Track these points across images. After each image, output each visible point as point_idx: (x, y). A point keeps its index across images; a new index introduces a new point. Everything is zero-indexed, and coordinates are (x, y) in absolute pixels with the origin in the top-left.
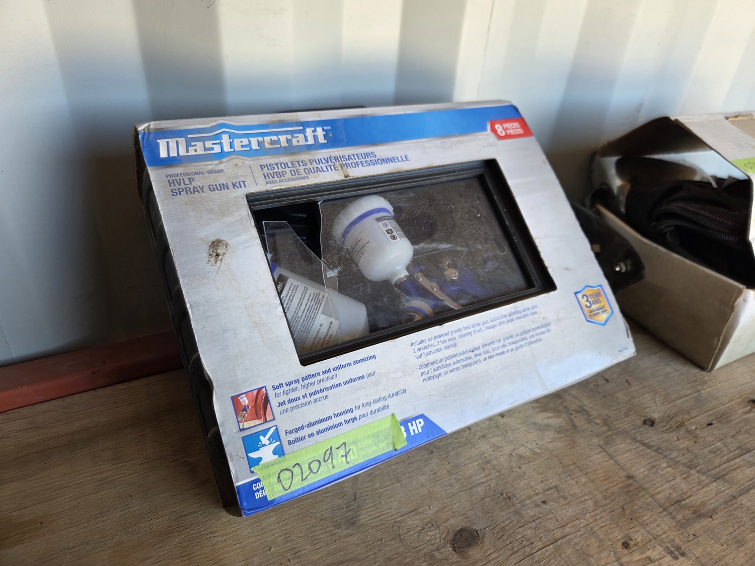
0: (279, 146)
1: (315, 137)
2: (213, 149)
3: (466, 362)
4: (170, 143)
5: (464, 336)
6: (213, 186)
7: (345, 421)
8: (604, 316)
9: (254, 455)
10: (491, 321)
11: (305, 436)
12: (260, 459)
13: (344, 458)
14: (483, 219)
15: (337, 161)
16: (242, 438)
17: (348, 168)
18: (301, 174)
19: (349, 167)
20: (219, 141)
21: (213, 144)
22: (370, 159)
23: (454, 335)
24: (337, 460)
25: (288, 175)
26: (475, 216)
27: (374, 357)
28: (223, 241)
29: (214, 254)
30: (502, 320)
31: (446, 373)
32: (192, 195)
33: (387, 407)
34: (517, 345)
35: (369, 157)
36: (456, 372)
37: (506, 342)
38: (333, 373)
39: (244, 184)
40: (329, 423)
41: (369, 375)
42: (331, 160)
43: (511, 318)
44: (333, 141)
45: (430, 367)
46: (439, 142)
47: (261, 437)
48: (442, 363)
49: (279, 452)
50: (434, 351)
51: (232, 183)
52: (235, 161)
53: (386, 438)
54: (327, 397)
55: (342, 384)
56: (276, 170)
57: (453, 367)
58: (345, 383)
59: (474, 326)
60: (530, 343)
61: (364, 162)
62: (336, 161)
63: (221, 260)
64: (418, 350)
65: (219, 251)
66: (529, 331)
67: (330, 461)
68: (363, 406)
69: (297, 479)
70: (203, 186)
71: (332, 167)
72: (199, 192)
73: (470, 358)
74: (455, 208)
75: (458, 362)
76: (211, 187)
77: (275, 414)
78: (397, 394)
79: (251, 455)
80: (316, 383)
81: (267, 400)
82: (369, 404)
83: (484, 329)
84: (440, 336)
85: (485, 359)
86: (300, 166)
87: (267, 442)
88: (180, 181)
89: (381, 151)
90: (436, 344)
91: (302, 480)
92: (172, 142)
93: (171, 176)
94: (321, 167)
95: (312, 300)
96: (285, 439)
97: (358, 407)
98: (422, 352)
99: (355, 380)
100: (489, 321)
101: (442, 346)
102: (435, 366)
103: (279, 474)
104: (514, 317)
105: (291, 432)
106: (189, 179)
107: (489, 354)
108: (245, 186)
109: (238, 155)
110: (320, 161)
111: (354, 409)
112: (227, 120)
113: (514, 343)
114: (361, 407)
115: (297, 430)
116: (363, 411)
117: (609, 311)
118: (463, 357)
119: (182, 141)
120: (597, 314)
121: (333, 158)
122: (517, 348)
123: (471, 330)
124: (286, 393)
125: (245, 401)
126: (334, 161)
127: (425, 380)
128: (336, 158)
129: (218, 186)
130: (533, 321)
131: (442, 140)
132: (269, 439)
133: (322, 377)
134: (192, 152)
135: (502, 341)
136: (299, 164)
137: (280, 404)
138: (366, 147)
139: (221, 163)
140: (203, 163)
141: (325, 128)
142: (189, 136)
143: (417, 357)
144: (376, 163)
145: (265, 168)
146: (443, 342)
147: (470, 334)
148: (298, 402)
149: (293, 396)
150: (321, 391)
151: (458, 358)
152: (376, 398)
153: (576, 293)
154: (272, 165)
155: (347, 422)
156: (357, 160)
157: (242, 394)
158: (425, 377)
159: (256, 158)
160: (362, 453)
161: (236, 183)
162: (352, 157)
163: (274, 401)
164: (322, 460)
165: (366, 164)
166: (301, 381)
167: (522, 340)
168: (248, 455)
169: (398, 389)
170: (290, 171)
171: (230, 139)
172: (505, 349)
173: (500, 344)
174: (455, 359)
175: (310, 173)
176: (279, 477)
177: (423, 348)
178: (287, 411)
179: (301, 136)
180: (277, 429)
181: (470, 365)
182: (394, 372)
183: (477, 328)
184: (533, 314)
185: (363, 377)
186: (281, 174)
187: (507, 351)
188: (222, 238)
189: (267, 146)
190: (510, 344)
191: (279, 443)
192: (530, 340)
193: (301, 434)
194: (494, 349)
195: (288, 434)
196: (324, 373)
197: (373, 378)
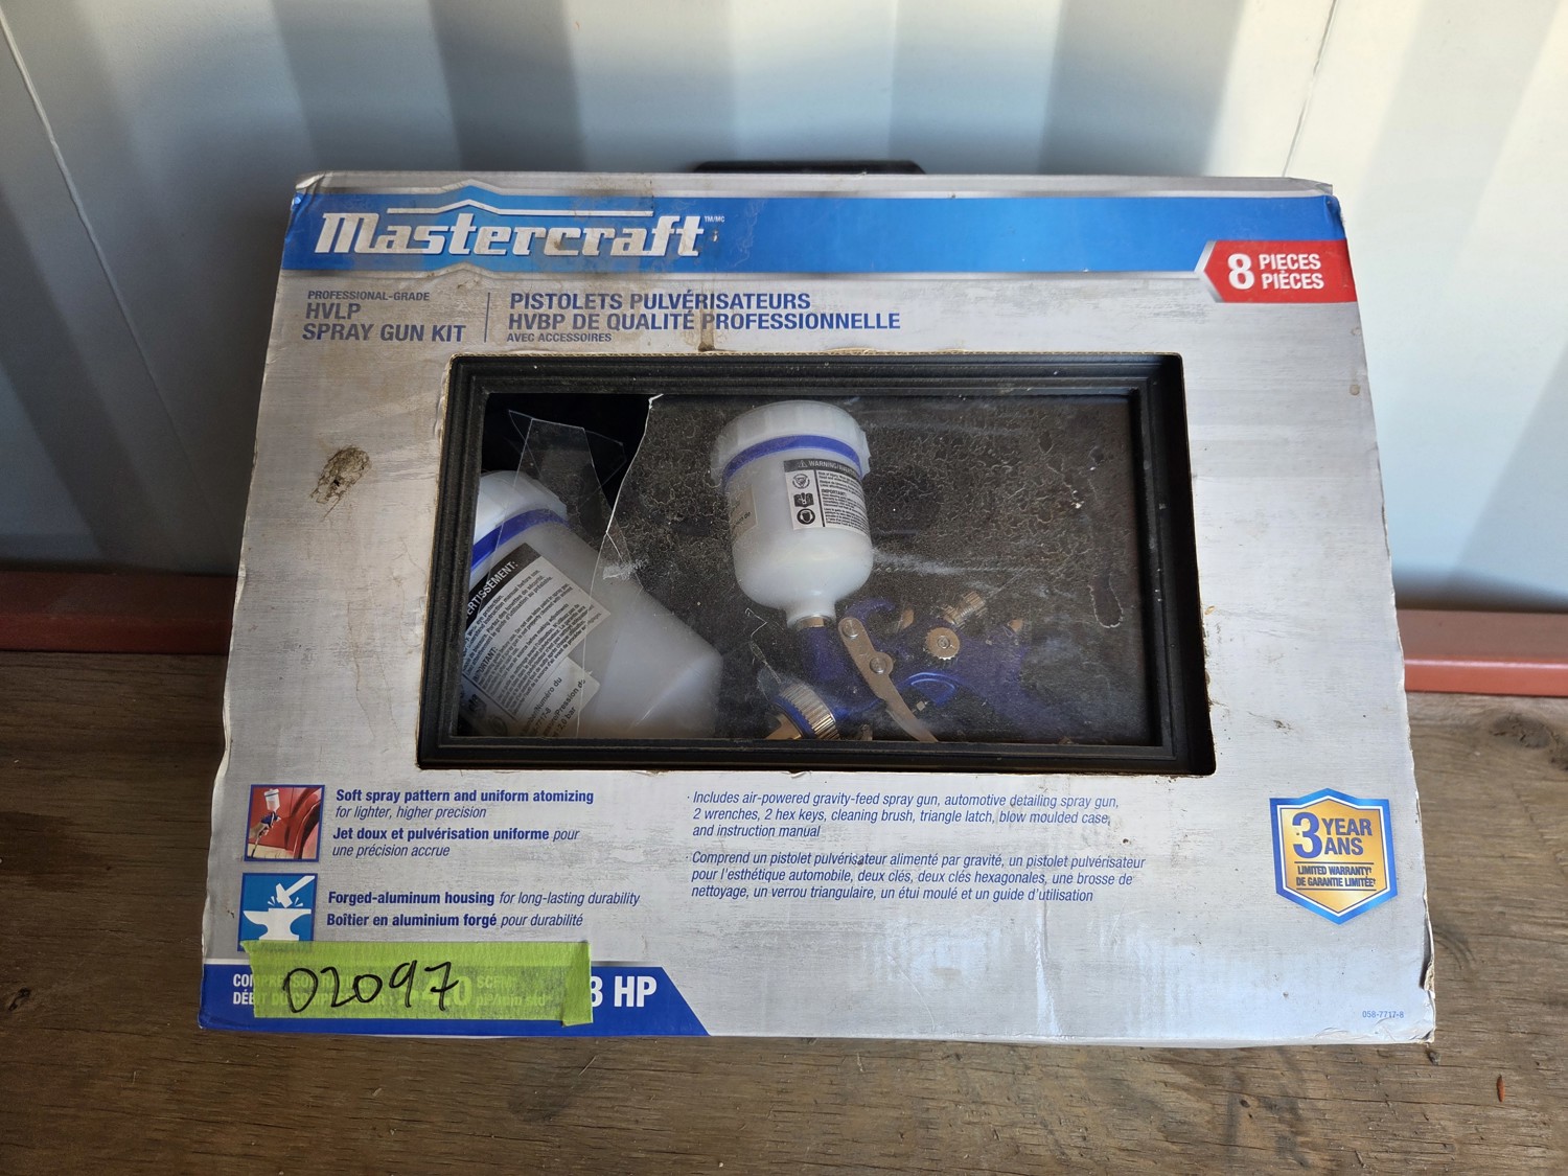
0: (576, 253)
1: (674, 240)
2: (426, 244)
3: (828, 885)
4: (345, 222)
5: (852, 816)
6: (391, 327)
7: (466, 917)
8: (1353, 897)
9: (253, 917)
10: (949, 801)
11: (366, 918)
12: (263, 930)
13: (438, 995)
14: (1087, 518)
15: (701, 305)
16: (245, 875)
17: (718, 327)
18: (597, 328)
19: (722, 325)
20: (445, 228)
21: (431, 233)
22: (790, 310)
23: (822, 807)
24: (421, 994)
25: (566, 327)
26: (1066, 505)
27: (589, 798)
28: (362, 452)
29: (332, 479)
30: (982, 809)
31: (759, 893)
32: (342, 343)
33: (575, 921)
34: (1004, 889)
35: (790, 305)
36: (788, 900)
37: (972, 869)
38: (478, 804)
39: (459, 333)
40: (430, 910)
41: (561, 835)
42: (685, 302)
43: (1017, 810)
44: (714, 255)
45: (723, 865)
46: (1013, 287)
47: (279, 888)
48: (761, 866)
49: (303, 928)
50: (749, 831)
51: (435, 327)
52: (460, 278)
53: (549, 989)
54: (445, 851)
55: (491, 835)
56: (544, 310)
57: (787, 883)
58: (498, 835)
59: (889, 801)
60: (1046, 896)
61: (769, 318)
62: (697, 307)
63: (339, 495)
64: (709, 815)
65: (343, 475)
66: (1057, 862)
67: (403, 989)
68: (521, 900)
69: (323, 999)
70: (371, 326)
71: (681, 320)
72: (357, 338)
73: (846, 876)
74: (1014, 473)
75: (806, 875)
76: (388, 329)
77: (323, 851)
78: (613, 900)
79: (249, 914)
80: (433, 813)
81: (316, 816)
82: (536, 900)
83: (917, 815)
84: (780, 799)
85: (886, 894)
86: (603, 307)
87: (287, 902)
88: (331, 309)
89: (829, 295)
90: (762, 814)
91: (334, 1005)
92: (351, 220)
93: (318, 294)
94: (654, 316)
95: (561, 620)
96: (324, 907)
97: (507, 898)
98: (717, 822)
99: (524, 835)
100: (941, 800)
101: (779, 824)
102: (739, 867)
103: (290, 974)
104: (1027, 810)
105: (342, 899)
106: (351, 305)
107: (907, 885)
108: (459, 339)
109: (474, 264)
110: (658, 301)
111: (497, 899)
112: (485, 181)
113: (999, 879)
114: (516, 899)
115: (355, 900)
116: (517, 910)
117: (1382, 884)
118: (827, 868)
119: (371, 219)
120: (1329, 882)
121: (694, 298)
122: (998, 896)
123: (879, 808)
124: (362, 814)
125: (274, 801)
126: (693, 304)
127: (698, 892)
128: (701, 300)
129: (402, 330)
130: (1085, 839)
131: (1026, 283)
132: (292, 897)
133: (451, 804)
134: (381, 248)
135: (961, 862)
136: (603, 301)
137: (341, 834)
138: (791, 279)
139: (429, 279)
140: (393, 275)
141: (709, 219)
142: (390, 211)
143: (697, 832)
144: (803, 322)
145: (520, 301)
146: (783, 815)
147: (872, 818)
148: (380, 843)
149: (372, 824)
150: (438, 834)
151: (811, 868)
152: (558, 891)
153: (1275, 802)
154: (541, 296)
155: (470, 921)
156: (754, 309)
157: (274, 787)
158: (700, 884)
159: (511, 275)
160: (481, 1001)
161: (443, 327)
162: (744, 301)
163: (330, 823)
164: (386, 982)
165: (771, 322)
166: (402, 798)
167: (1027, 879)
168: (246, 913)
169: (620, 889)
170: (576, 316)
171: (471, 225)
172: (962, 887)
173: (949, 870)
174: (800, 868)
175: (621, 327)
176: (287, 980)
177: (722, 814)
178: (348, 851)
179: (640, 234)
180: (315, 881)
181: (839, 895)
182: (626, 848)
183: (898, 808)
184: (1094, 820)
185: (545, 835)
186: (551, 321)
187: (966, 894)
188: (362, 447)
189: (550, 249)
190: (982, 878)
191: (309, 911)
192: (1050, 887)
193: (360, 910)
194: (924, 877)
195: (334, 900)
196: (458, 797)
197: (568, 844)
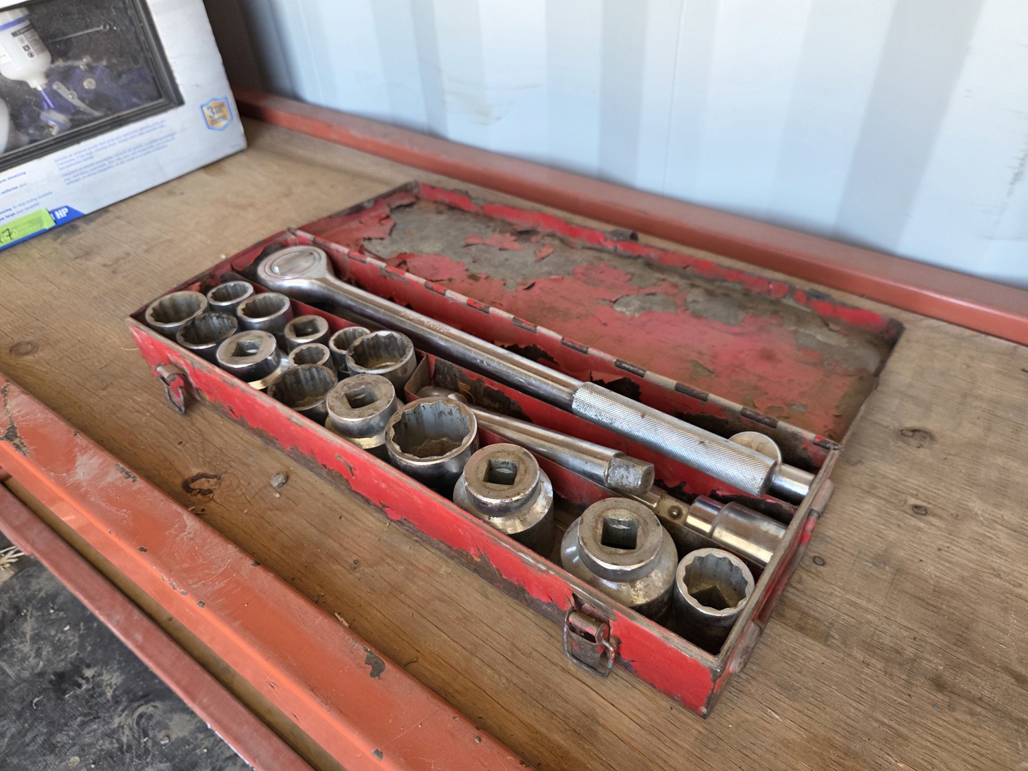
3: (101, 168)
5: (100, 149)
7: (6, 216)
8: (223, 123)
10: (124, 135)
23: (90, 150)
24: (4, 238)
27: (24, 173)
30: (133, 134)
31: (84, 178)
33: (38, 204)
34: (145, 152)
36: (92, 176)
37: (136, 150)
41: (21, 186)
43: (141, 131)
45: (71, 175)
48: (81, 171)
50: (74, 164)
57: (90, 173)
60: (156, 150)
64: (61, 164)
66: (156, 141)
68: (19, 206)
73: (105, 165)
75: (95, 168)
78: (45, 195)
82: (24, 204)
83: (117, 143)
84: (78, 152)
85: (117, 164)
90: (76, 158)
97: (15, 207)
98: (64, 165)
99: (10, 190)
101: (81, 159)
102: (76, 174)
104: (144, 131)
107: (121, 160)
111: (12, 208)
113: (143, 150)
114: (17, 206)
116: (19, 209)
117: (230, 118)
118: (99, 165)
120: (218, 122)
122: (145, 154)
123: (107, 145)
130: (161, 132)
135: (133, 150)
143: (60, 169)
146: (82, 156)
147: (105, 148)
151: (95, 166)
152: (28, 199)
153: (202, 106)
155: (8, 217)
158: (67, 182)
160: (22, 233)
167: (150, 147)
169: (45, 192)
172: (135, 156)
173: (131, 153)
174: (92, 167)
177: (65, 163)
181: (105, 169)
182: (42, 181)
183: (111, 143)
184: (161, 126)
185: (17, 188)
187: (137, 157)
190: (139, 151)
192: (157, 147)
194: (125, 157)
197: (25, 187)
